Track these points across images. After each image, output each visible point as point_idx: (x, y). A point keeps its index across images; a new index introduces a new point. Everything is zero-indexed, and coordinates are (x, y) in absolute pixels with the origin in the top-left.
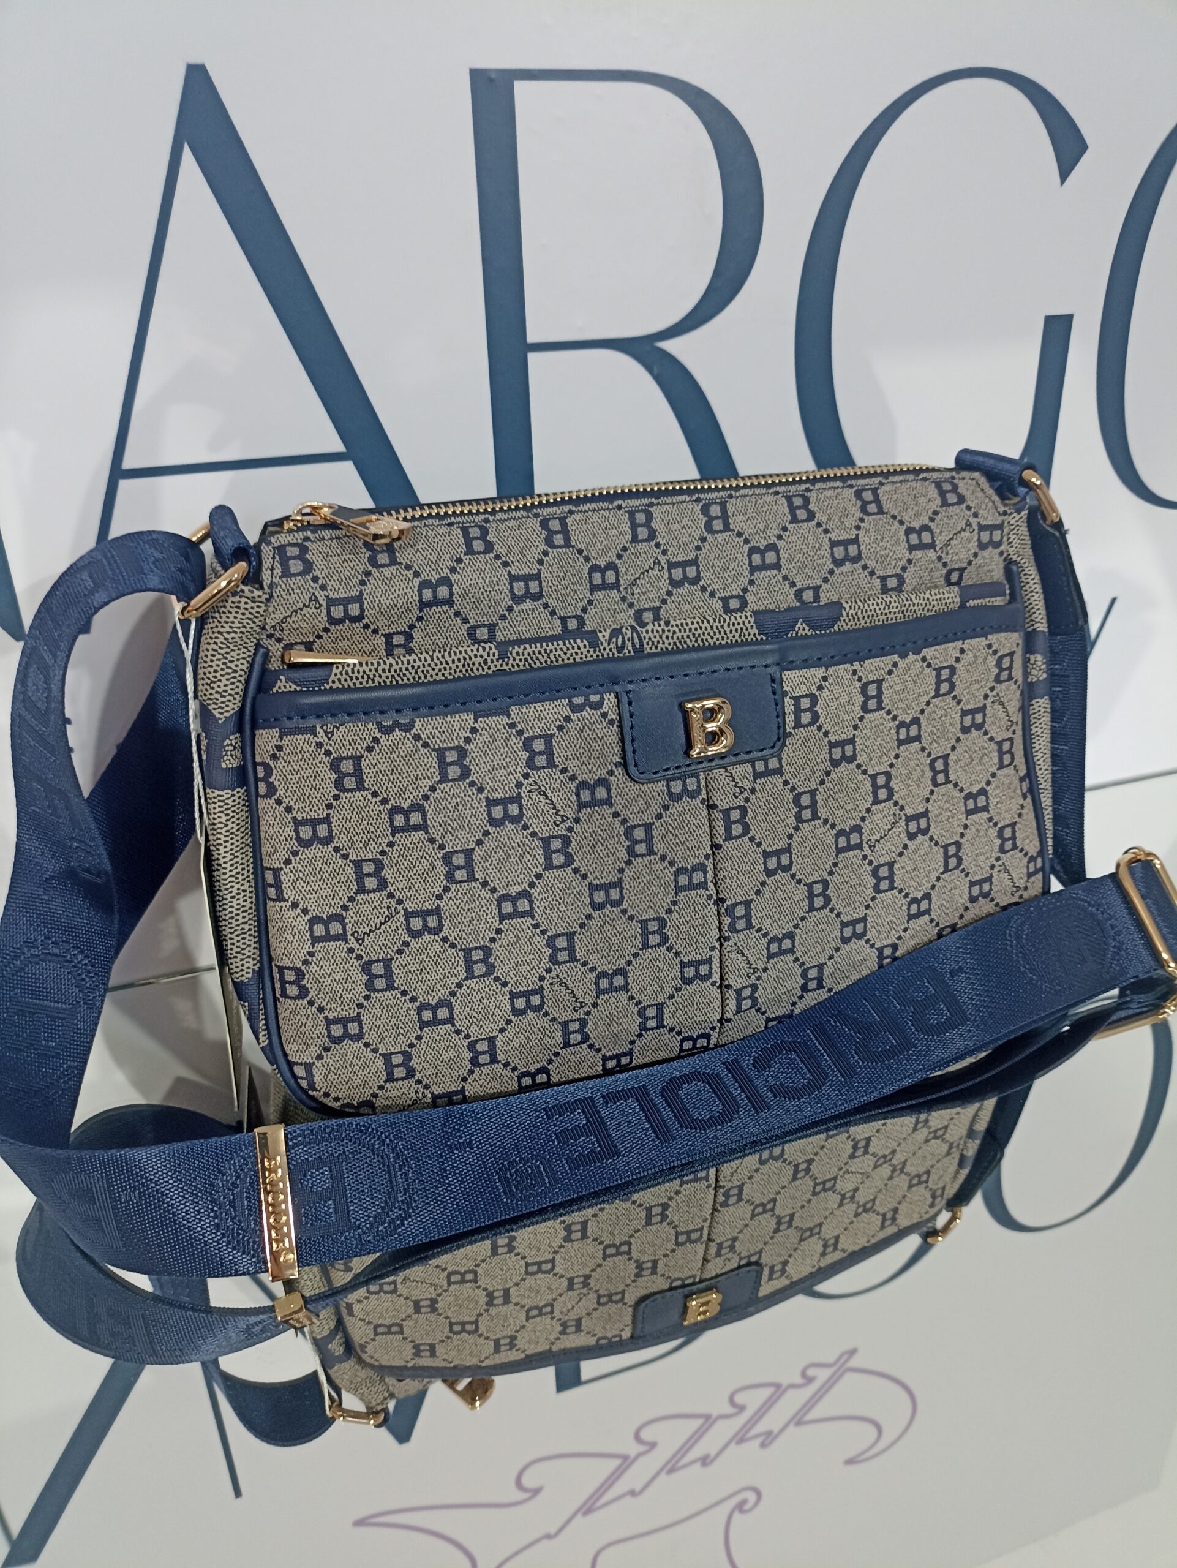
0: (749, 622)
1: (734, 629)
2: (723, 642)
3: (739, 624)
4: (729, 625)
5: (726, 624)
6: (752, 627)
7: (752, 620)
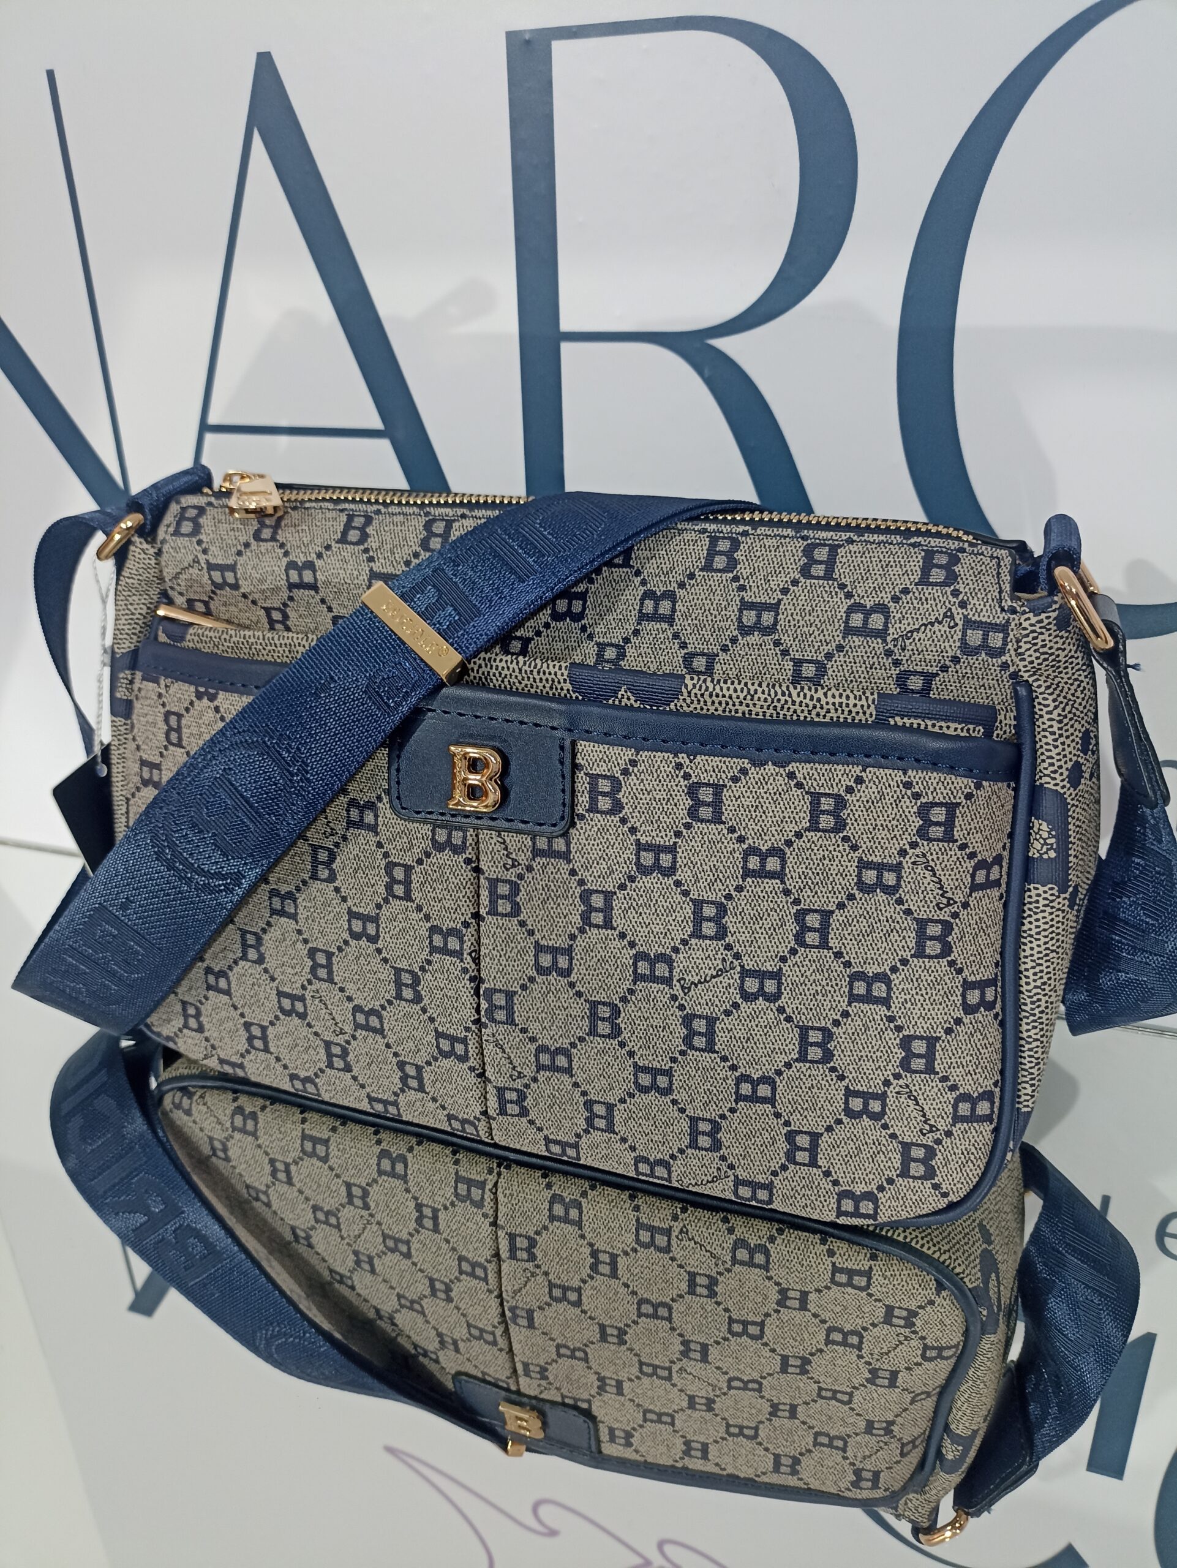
0: (562, 675)
1: (544, 678)
2: (533, 691)
3: (550, 674)
4: (539, 672)
5: (535, 671)
6: (565, 680)
7: (566, 673)
